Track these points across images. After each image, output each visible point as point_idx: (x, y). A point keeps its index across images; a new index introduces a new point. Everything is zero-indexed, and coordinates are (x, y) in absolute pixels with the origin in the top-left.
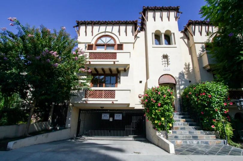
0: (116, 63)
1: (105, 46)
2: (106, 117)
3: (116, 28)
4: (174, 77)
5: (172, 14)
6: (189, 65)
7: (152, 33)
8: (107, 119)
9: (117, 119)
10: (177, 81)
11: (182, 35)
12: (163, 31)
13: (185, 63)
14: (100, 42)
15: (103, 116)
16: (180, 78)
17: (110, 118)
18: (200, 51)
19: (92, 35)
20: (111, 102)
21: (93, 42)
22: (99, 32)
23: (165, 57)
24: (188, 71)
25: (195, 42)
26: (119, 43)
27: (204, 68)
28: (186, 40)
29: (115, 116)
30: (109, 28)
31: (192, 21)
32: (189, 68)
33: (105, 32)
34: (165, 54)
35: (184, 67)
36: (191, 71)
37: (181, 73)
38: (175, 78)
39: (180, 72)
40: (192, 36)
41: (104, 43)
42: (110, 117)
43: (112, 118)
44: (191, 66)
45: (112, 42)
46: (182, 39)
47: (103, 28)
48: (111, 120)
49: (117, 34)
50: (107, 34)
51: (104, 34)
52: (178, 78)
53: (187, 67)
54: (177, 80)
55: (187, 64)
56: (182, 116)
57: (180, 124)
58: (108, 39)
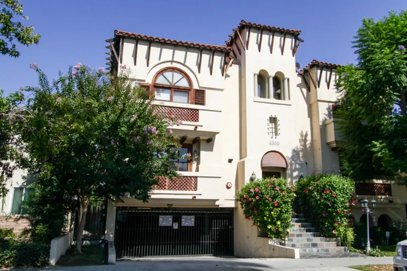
0: (199, 129)
2: (165, 221)
3: (193, 56)
4: (285, 156)
6: (306, 135)
7: (254, 75)
8: (169, 225)
9: (185, 225)
10: (288, 163)
12: (272, 74)
13: (300, 132)
14: (161, 81)
15: (161, 219)
16: (293, 158)
17: (174, 224)
18: (325, 114)
19: (148, 66)
20: (190, 197)
21: (149, 81)
22: (160, 59)
23: (273, 120)
24: (305, 145)
25: (319, 99)
26: (198, 88)
27: (328, 144)
28: (305, 90)
29: (183, 220)
30: (180, 55)
31: (317, 62)
32: (305, 141)
33: (172, 61)
34: (273, 116)
35: (299, 137)
36: (308, 146)
37: (296, 149)
38: (286, 158)
39: (294, 148)
40: (316, 88)
41: (168, 84)
42: (174, 221)
43: (177, 224)
44: (309, 138)
45: (184, 83)
47: (167, 53)
48: (176, 226)
49: (195, 69)
50: (175, 65)
51: (169, 65)
52: (290, 159)
53: (304, 138)
54: (289, 161)
55: (304, 134)
57: (295, 230)
58: (178, 76)
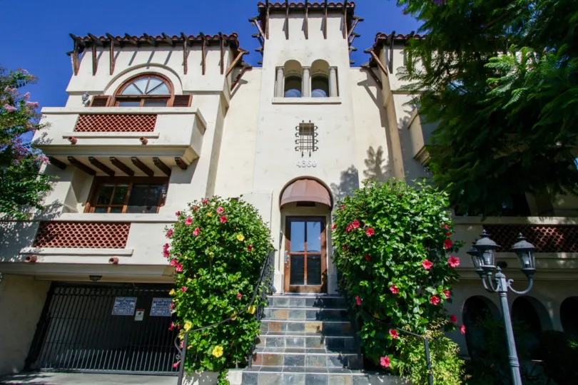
0: (150, 142)
1: (143, 101)
2: (124, 307)
3: (178, 55)
4: (328, 185)
5: (335, 23)
6: (380, 153)
8: (129, 314)
9: (156, 315)
10: (334, 195)
11: (364, 76)
12: (306, 63)
13: (368, 149)
14: (130, 91)
15: (117, 303)
16: (343, 187)
17: (138, 312)
18: (406, 111)
19: (111, 74)
20: (106, 261)
21: (110, 92)
22: (130, 64)
23: (307, 129)
24: (377, 169)
25: (392, 88)
26: (181, 94)
27: (417, 158)
29: (154, 305)
30: (160, 56)
32: (379, 161)
33: (148, 65)
34: (306, 121)
35: (366, 157)
36: (384, 171)
37: (350, 172)
38: (330, 187)
39: (345, 169)
40: (386, 74)
41: (139, 93)
42: (138, 307)
43: (143, 312)
44: (385, 156)
45: (163, 91)
46: (362, 88)
47: (143, 56)
48: (139, 317)
50: (152, 69)
51: (143, 70)
52: (339, 188)
53: (375, 158)
54: (335, 193)
55: (376, 151)
56: (318, 309)
57: (295, 341)
58: (154, 82)
